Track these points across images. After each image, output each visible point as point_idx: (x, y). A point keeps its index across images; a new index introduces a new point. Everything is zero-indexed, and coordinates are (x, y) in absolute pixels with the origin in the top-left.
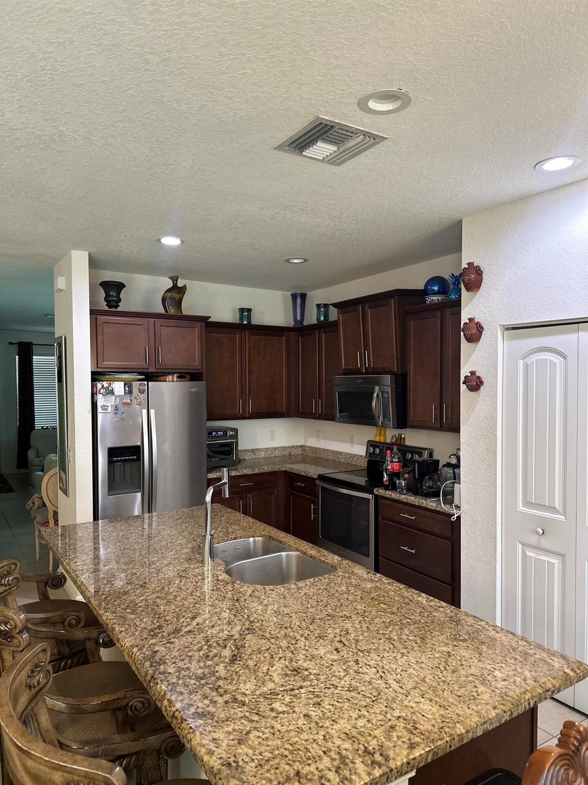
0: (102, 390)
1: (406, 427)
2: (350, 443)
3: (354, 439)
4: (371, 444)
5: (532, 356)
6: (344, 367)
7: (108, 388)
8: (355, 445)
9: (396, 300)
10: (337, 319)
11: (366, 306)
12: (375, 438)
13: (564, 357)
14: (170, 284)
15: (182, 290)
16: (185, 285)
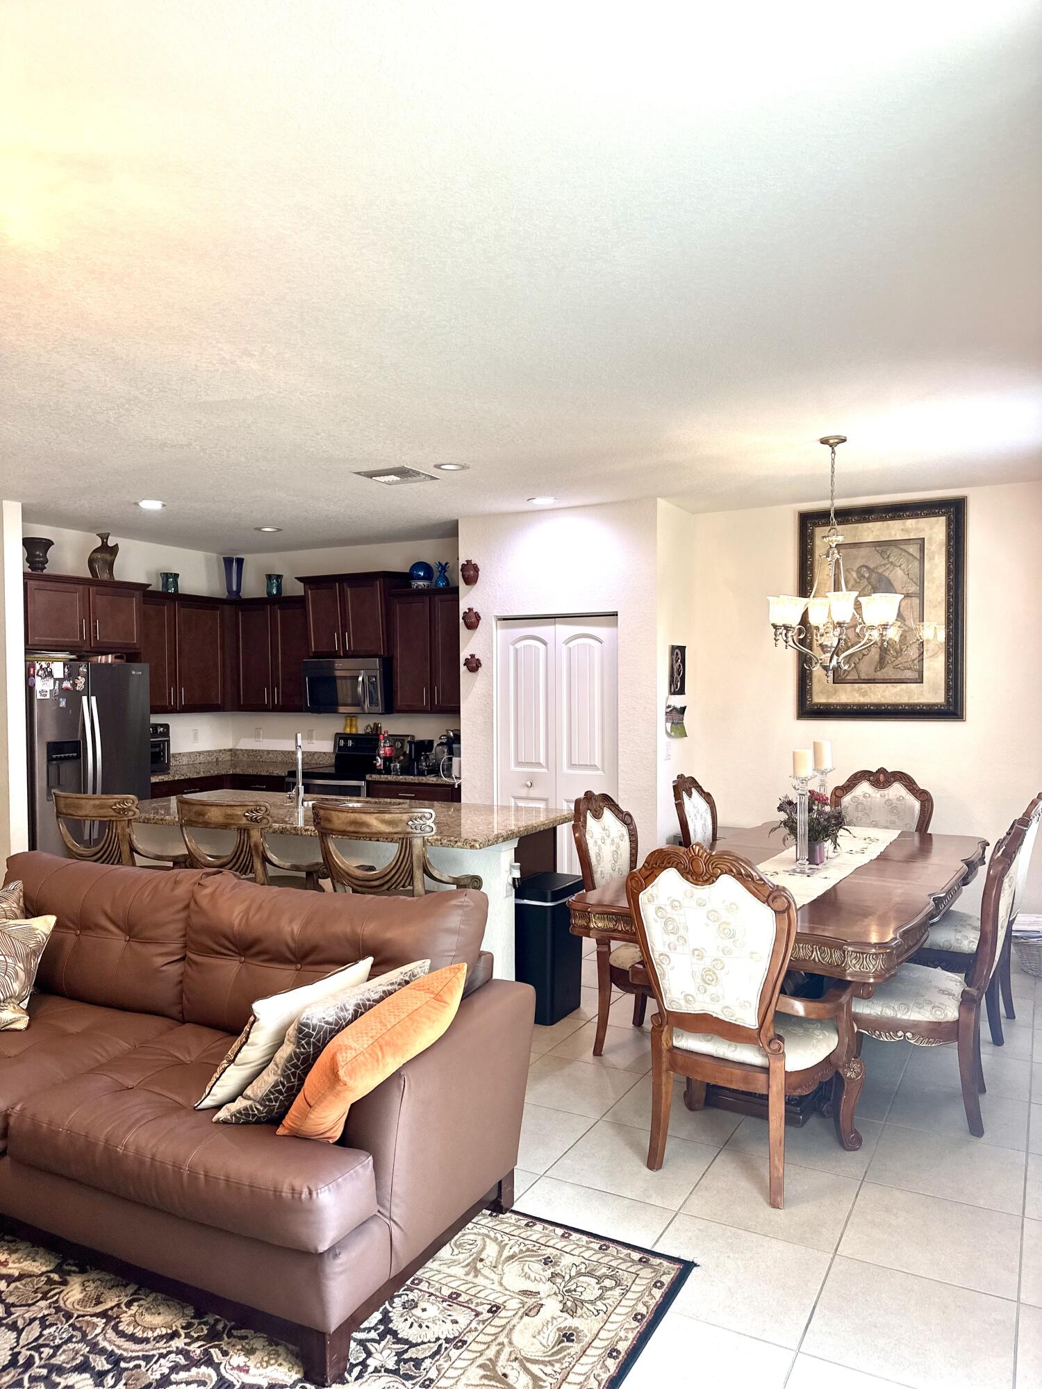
0: (40, 673)
1: (392, 713)
2: (308, 739)
3: (314, 734)
4: (339, 737)
5: (520, 643)
6: (313, 650)
7: (47, 668)
8: (314, 741)
9: (382, 582)
10: (303, 594)
11: (345, 585)
12: (345, 728)
13: (545, 643)
14: (99, 543)
15: (114, 550)
16: (117, 545)
